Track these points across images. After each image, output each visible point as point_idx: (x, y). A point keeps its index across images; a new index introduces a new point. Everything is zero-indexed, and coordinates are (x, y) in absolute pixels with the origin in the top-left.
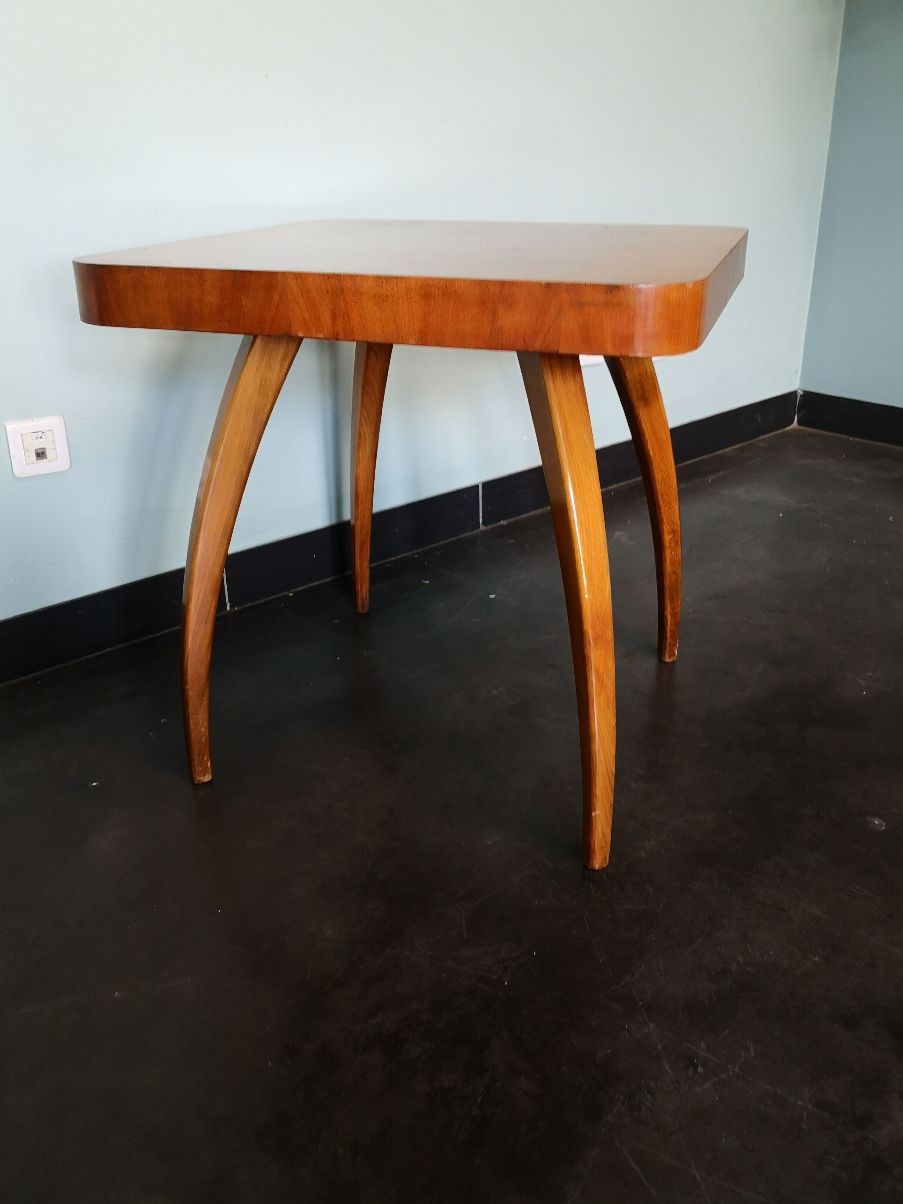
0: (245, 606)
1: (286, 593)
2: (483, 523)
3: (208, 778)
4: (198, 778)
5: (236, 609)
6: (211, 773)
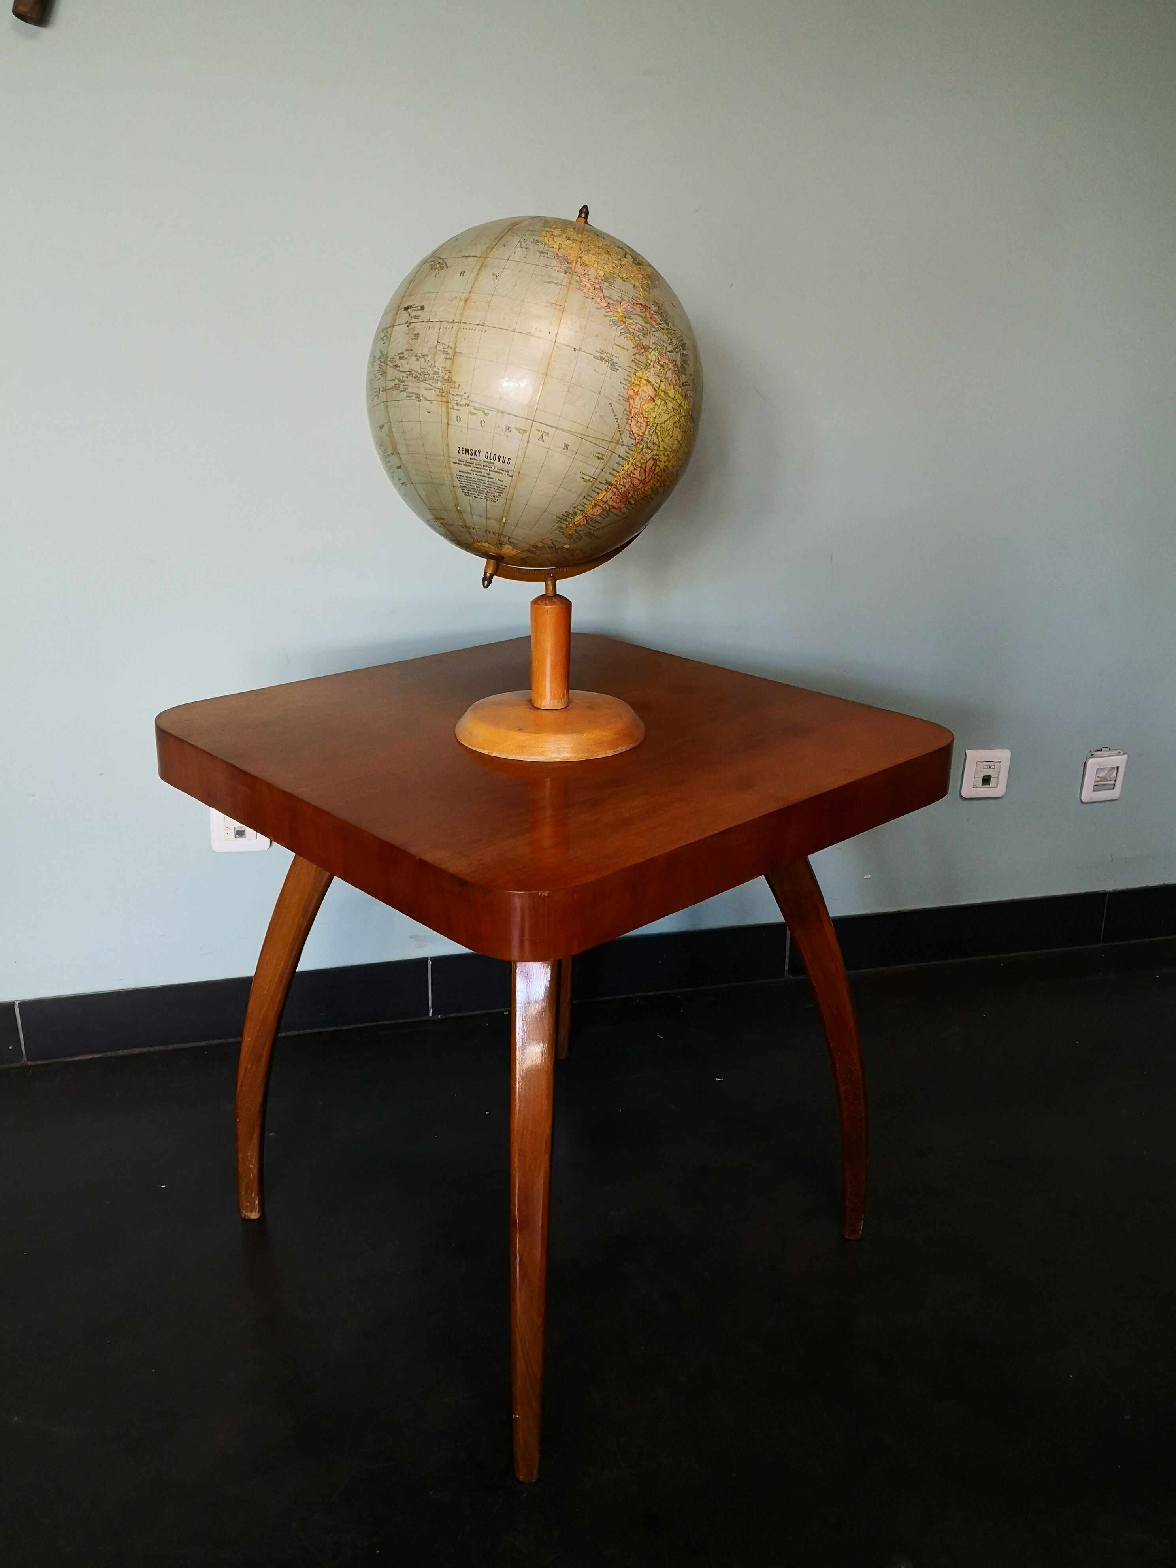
0: (452, 1015)
1: (502, 1010)
2: (789, 970)
3: (254, 1215)
4: (245, 1213)
5: (440, 1017)
6: (259, 1212)
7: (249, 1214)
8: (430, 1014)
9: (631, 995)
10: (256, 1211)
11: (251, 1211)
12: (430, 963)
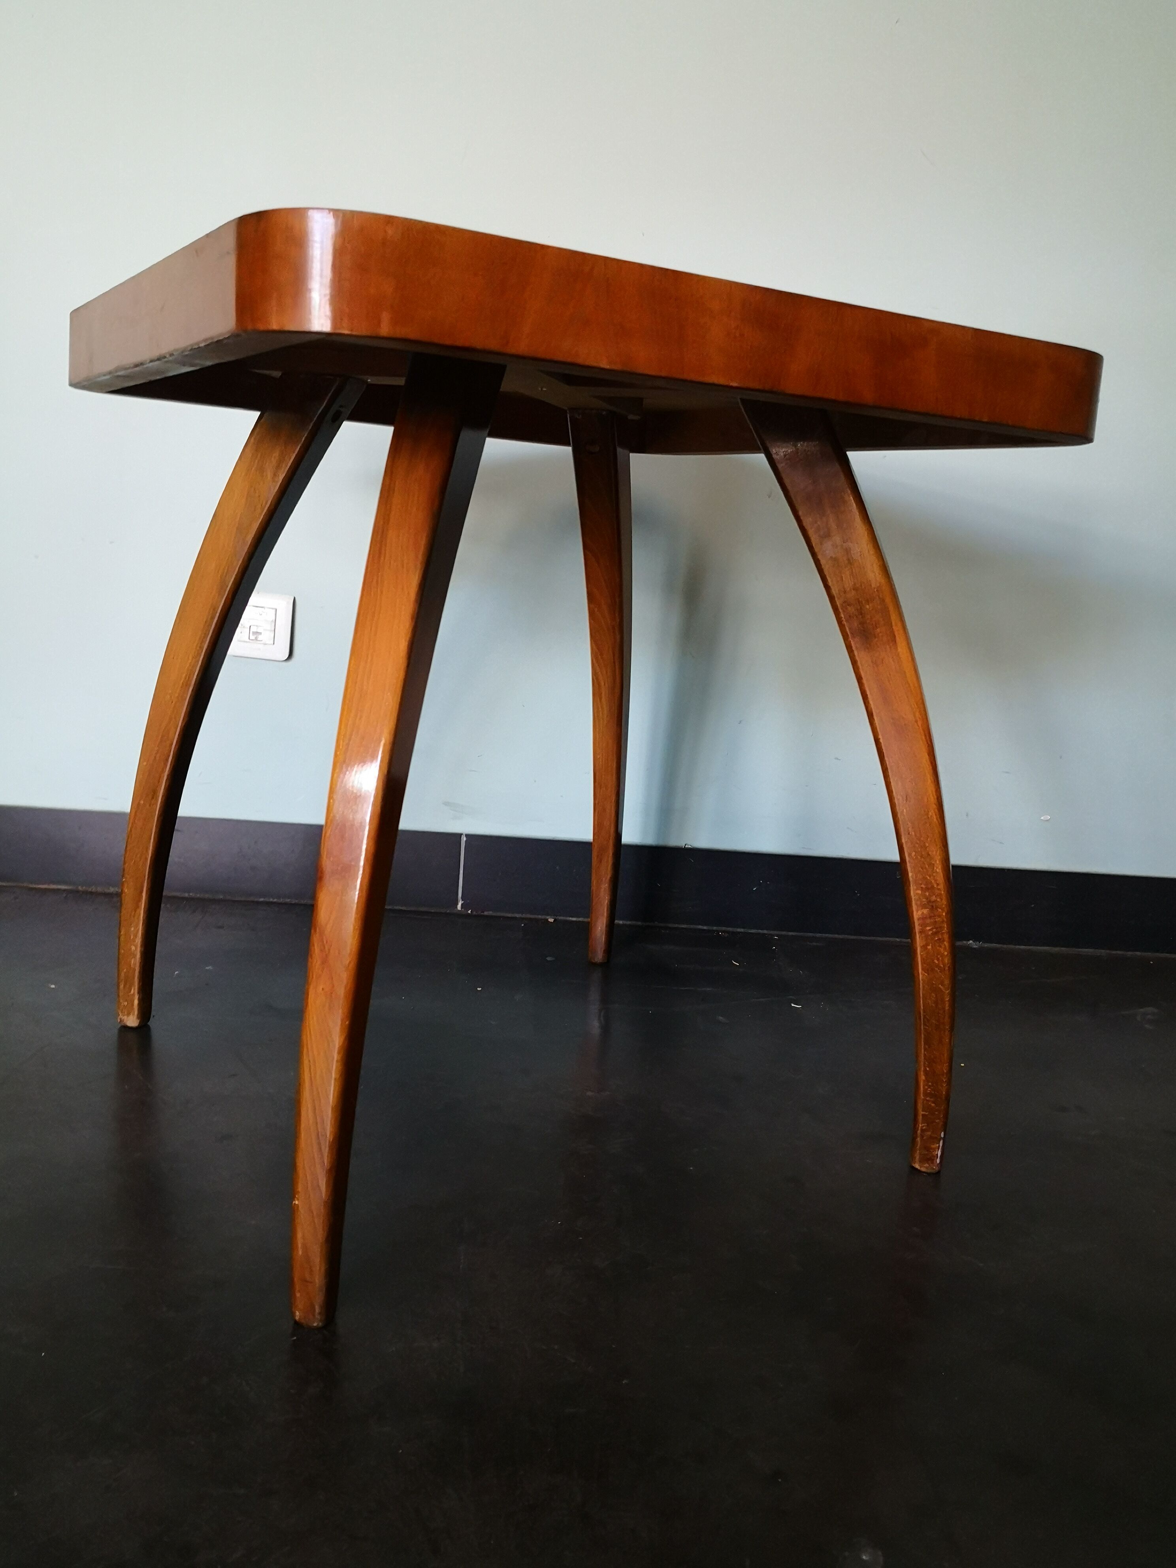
0: (485, 913)
1: (547, 918)
3: (132, 1021)
4: (121, 1016)
5: (469, 912)
6: (138, 1018)
7: (125, 1018)
8: (459, 907)
9: (715, 928)
10: (133, 1015)
11: (128, 1014)
12: (464, 839)
